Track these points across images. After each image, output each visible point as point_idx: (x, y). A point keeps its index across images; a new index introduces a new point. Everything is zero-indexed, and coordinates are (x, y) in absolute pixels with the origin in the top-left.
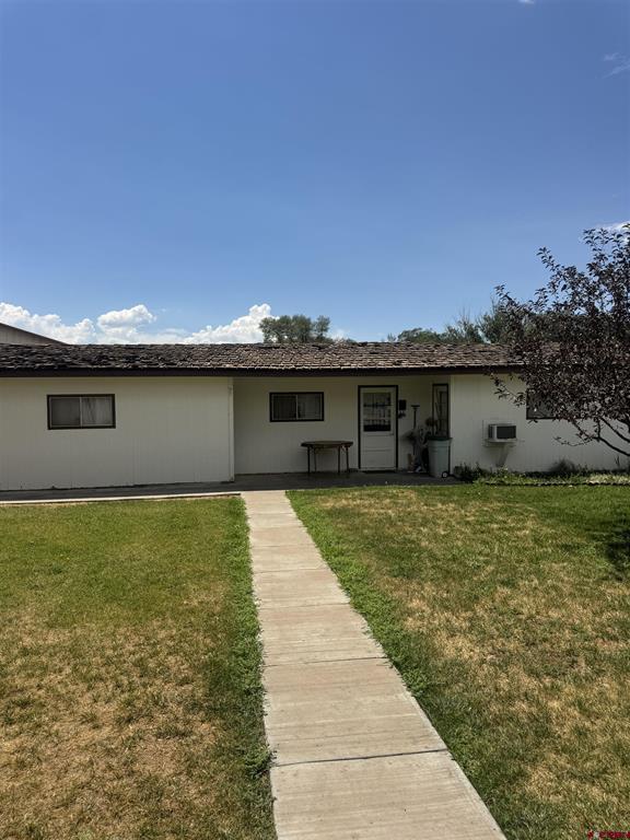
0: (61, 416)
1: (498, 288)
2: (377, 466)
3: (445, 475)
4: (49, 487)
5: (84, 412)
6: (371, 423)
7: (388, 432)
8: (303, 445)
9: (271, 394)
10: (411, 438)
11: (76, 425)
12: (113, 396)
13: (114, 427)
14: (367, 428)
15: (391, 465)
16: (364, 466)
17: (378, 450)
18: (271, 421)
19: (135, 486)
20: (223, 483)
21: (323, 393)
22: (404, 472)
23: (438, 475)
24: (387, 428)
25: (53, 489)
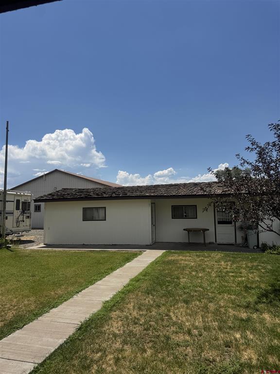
0: (88, 215)
1: (237, 155)
2: (225, 242)
3: (255, 247)
4: (82, 244)
5: (95, 214)
6: (222, 220)
7: (230, 225)
8: (184, 230)
9: (172, 206)
10: (241, 228)
11: (92, 219)
12: (105, 208)
13: (105, 220)
14: (220, 223)
15: (233, 241)
16: (219, 241)
17: (226, 233)
18: (172, 218)
19: (113, 245)
20: (147, 245)
21: (196, 206)
22: (238, 245)
23: (251, 247)
24: (230, 223)
25: (84, 244)
